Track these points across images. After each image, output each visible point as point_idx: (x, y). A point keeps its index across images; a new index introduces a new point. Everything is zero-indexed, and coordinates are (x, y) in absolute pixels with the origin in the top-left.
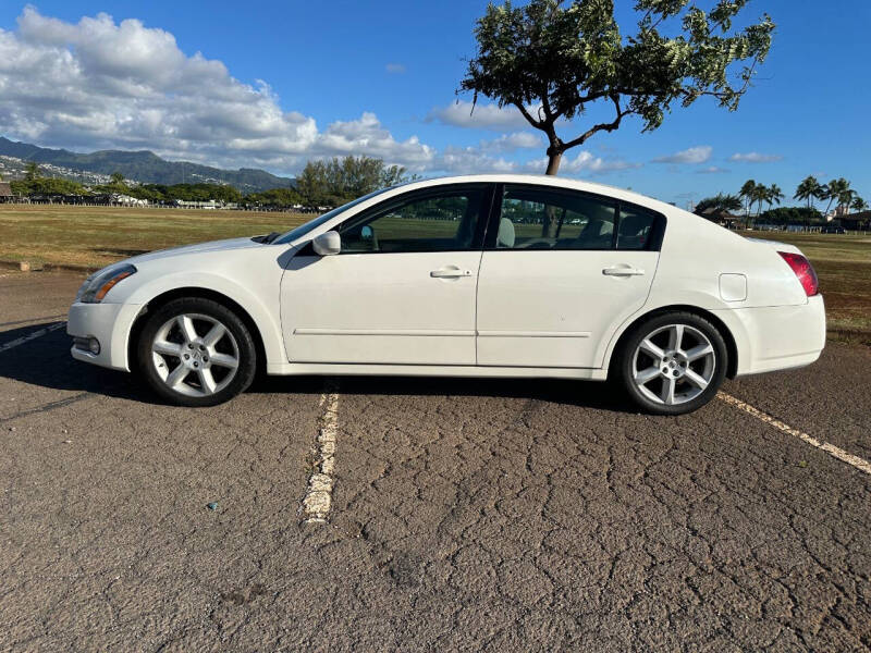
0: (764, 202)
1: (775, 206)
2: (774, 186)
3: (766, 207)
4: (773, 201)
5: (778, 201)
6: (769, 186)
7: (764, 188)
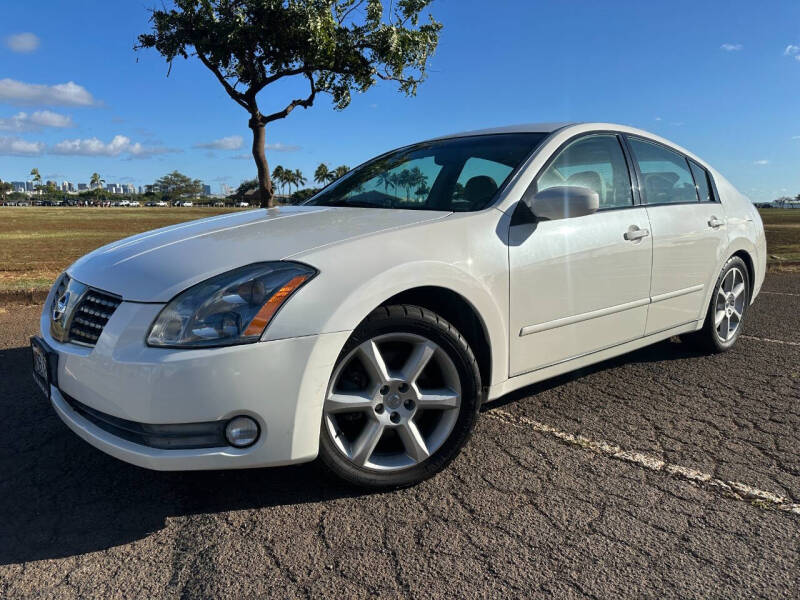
0: (292, 184)
1: (301, 188)
2: (297, 171)
3: (294, 189)
4: (299, 184)
5: (303, 184)
6: (294, 172)
7: (290, 172)
